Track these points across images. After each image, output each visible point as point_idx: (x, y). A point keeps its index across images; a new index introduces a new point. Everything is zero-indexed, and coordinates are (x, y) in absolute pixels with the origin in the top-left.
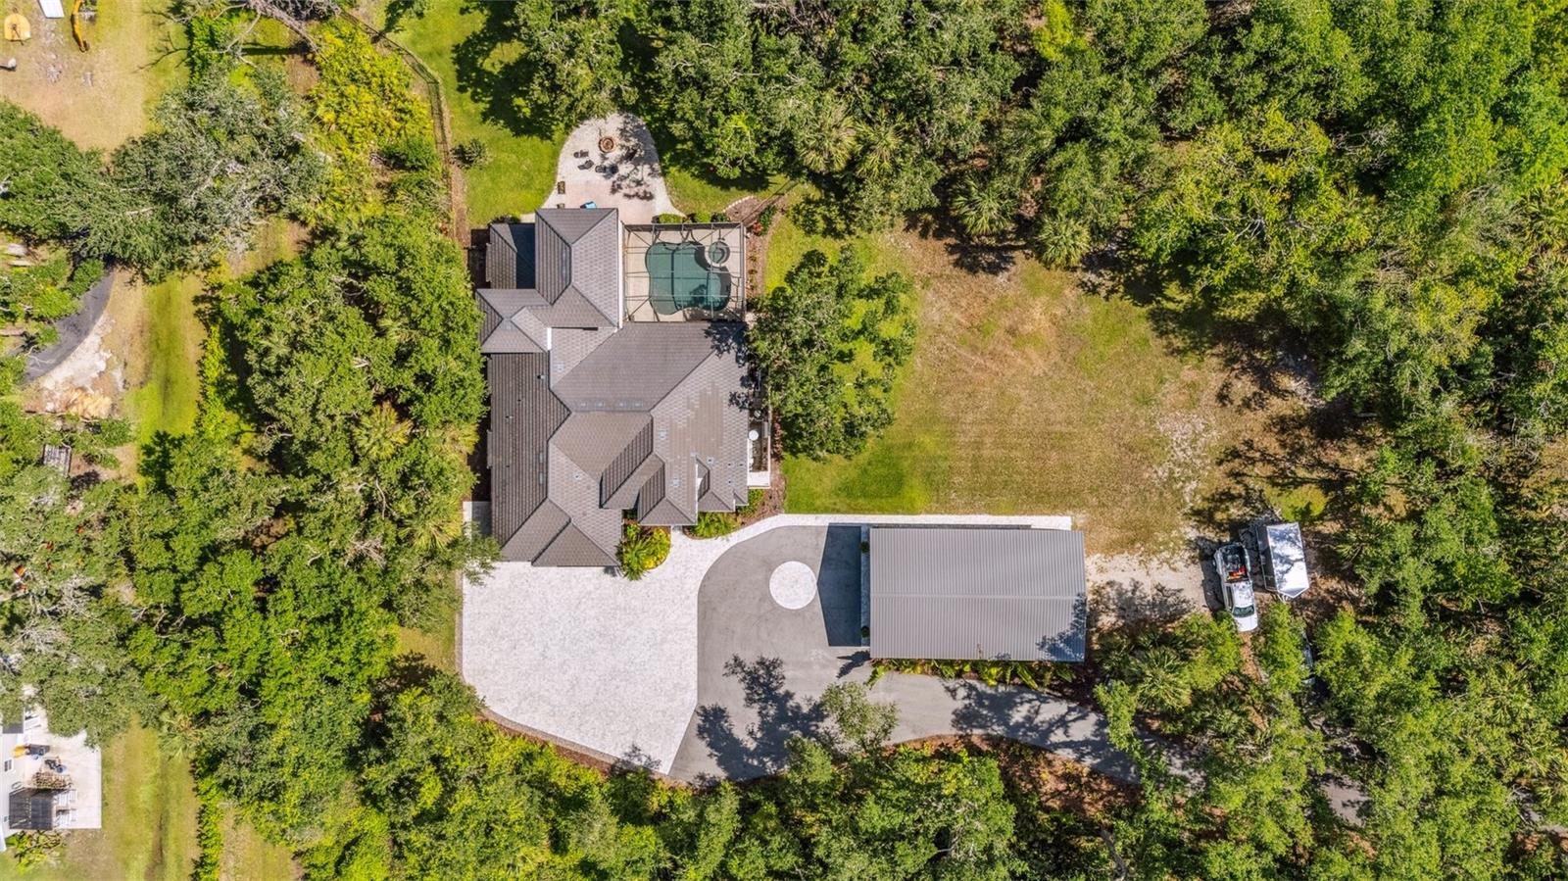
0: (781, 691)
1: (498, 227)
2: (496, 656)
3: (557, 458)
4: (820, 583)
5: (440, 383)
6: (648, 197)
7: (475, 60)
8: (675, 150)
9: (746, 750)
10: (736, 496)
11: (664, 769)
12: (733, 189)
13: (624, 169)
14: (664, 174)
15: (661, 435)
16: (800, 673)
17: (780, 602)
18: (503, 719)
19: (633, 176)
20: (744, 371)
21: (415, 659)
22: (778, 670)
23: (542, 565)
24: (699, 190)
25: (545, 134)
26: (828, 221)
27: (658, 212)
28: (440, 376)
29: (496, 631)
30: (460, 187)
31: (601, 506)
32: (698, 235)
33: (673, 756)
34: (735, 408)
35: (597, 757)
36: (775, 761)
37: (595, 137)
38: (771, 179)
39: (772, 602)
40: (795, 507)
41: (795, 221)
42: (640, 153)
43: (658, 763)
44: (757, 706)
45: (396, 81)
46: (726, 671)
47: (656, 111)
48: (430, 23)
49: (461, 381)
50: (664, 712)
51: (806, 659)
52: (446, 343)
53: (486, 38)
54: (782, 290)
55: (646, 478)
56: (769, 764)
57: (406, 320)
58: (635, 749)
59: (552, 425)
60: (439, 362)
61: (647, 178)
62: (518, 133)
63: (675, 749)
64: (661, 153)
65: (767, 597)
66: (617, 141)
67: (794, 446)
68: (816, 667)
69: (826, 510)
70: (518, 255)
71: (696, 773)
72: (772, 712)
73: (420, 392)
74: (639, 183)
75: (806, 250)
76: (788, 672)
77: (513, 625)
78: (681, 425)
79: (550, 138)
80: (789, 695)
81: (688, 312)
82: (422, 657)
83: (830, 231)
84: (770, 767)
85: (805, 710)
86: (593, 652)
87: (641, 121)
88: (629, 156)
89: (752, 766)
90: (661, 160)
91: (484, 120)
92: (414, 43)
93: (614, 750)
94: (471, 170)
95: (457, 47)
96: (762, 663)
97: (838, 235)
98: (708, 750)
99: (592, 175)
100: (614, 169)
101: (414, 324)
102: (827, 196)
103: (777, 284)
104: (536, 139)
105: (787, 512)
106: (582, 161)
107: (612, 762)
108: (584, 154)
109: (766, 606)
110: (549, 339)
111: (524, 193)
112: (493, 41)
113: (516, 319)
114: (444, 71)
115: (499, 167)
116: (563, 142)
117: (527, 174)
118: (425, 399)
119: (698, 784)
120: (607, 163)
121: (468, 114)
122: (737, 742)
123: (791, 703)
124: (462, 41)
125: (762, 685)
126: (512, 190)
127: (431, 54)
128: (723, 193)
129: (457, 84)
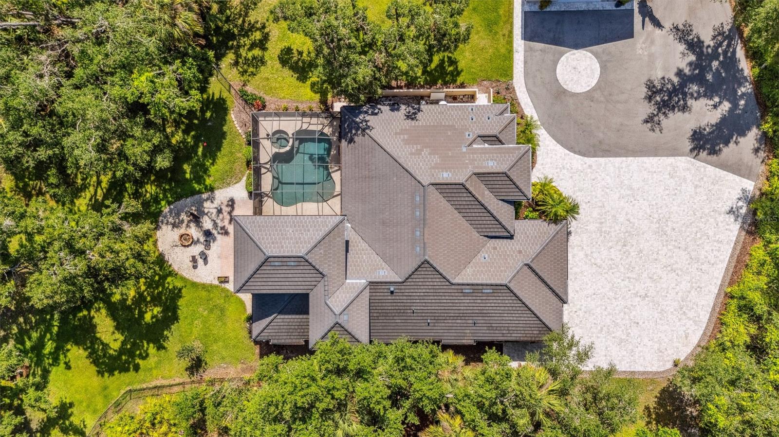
0: (676, 80)
1: (255, 333)
2: (646, 340)
3: (468, 275)
4: (576, 46)
5: (400, 382)
6: (232, 203)
7: (111, 356)
8: (191, 180)
9: (731, 111)
10: (501, 113)
11: (750, 185)
12: (225, 128)
13: (207, 224)
14: (212, 189)
15: (446, 176)
16: (659, 64)
17: (594, 82)
18: (704, 334)
19: (214, 216)
20: (385, 109)
21: (649, 416)
22: (656, 83)
23: (566, 293)
24: (226, 159)
25: (177, 294)
26: (253, 46)
27: (245, 194)
28: (393, 381)
29: (621, 341)
30: (222, 371)
31: (511, 237)
32: (264, 158)
33: (737, 178)
34: (419, 116)
35: (739, 248)
36: (740, 85)
37: (180, 249)
38: (217, 96)
39: (594, 89)
40: (507, 72)
41: (253, 74)
42: (194, 209)
43: (744, 191)
44: (690, 102)
45: (127, 428)
46: (657, 130)
47: (157, 197)
48: (78, 397)
49: (398, 360)
50: (696, 187)
51: (646, 58)
52: (360, 374)
53: (92, 347)
54: (313, 85)
55: (487, 192)
56: (743, 89)
57: (337, 415)
58: (731, 211)
59: (438, 280)
60: (379, 381)
61: (215, 205)
62: (175, 318)
63: (731, 176)
64: (194, 193)
65: (589, 95)
66: (182, 231)
67: (452, 73)
68: (653, 49)
69: (510, 43)
70: (280, 313)
71: (753, 156)
72: (695, 88)
73: (407, 404)
74: (220, 211)
75: (278, 65)
76: (657, 75)
77: (617, 325)
78: (436, 159)
79: (180, 290)
80: (679, 73)
81: (333, 167)
82: (647, 408)
83: (262, 44)
84: (746, 88)
85: (692, 58)
86: (641, 251)
87: (166, 210)
88: (196, 219)
89: (746, 105)
90: (200, 192)
91: (164, 348)
92: (95, 411)
93: (732, 230)
94: (208, 360)
95: (99, 372)
96: (649, 98)
97: (266, 37)
98: (732, 145)
99: (212, 254)
100: (208, 234)
101: (341, 406)
102: (232, 47)
103: (308, 90)
104: (181, 302)
105: (512, 79)
106: (200, 262)
107: (744, 233)
108: (194, 260)
109: (597, 95)
110: (357, 282)
111: (228, 313)
112: (95, 340)
113: (337, 310)
114: (120, 383)
115: (205, 336)
116: (183, 279)
117: (211, 311)
118: (417, 395)
119: (762, 154)
120: (202, 239)
121: (159, 363)
122: (724, 119)
123: (687, 71)
124: (94, 368)
125: (670, 98)
126: (225, 324)
127: (105, 397)
128: (228, 137)
129: (132, 373)
